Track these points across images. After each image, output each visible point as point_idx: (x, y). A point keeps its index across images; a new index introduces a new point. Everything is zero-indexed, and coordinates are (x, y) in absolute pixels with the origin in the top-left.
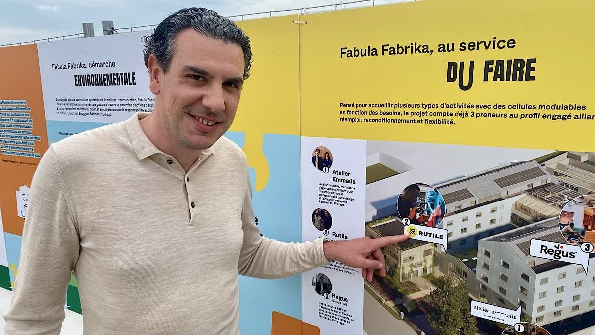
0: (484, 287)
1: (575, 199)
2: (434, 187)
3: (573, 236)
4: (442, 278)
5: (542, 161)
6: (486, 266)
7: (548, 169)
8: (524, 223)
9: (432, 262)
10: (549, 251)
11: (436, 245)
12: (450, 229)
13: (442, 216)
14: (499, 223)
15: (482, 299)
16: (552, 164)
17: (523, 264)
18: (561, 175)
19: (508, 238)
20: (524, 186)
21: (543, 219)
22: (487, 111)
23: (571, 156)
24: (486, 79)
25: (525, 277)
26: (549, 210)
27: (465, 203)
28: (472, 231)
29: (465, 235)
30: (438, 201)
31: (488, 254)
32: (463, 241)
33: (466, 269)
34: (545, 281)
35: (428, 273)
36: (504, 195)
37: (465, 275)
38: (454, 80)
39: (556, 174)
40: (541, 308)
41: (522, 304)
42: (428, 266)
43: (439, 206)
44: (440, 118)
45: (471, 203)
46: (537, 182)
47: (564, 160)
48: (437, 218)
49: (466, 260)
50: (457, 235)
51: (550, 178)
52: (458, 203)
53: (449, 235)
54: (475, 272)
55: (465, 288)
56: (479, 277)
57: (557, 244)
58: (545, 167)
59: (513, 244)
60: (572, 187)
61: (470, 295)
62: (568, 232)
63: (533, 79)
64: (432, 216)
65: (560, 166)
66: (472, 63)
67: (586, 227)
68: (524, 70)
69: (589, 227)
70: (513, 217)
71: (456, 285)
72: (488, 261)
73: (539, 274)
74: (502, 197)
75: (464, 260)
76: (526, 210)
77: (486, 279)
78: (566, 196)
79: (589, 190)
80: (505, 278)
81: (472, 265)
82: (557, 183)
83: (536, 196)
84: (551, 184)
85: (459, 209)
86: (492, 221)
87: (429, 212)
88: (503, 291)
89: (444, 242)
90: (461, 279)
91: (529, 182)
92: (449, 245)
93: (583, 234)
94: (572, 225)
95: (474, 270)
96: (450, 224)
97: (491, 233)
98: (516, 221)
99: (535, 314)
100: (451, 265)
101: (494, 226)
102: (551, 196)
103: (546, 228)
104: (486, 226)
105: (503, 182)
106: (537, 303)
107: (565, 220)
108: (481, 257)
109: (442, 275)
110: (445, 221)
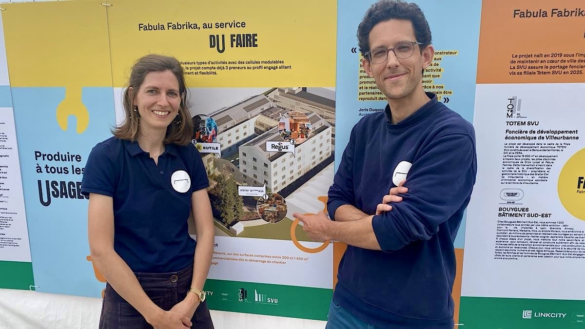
0: (245, 176)
1: (285, 115)
2: (209, 116)
3: (286, 137)
4: (220, 175)
5: (267, 94)
6: (245, 162)
7: (270, 98)
8: (262, 132)
9: (213, 166)
10: (275, 147)
11: (214, 154)
12: (222, 142)
13: (216, 135)
14: (249, 134)
15: (244, 184)
16: (271, 95)
17: (264, 157)
18: (277, 101)
19: (254, 142)
20: (259, 110)
21: (270, 129)
22: (235, 65)
23: (280, 90)
24: (232, 46)
25: (266, 165)
26: (273, 123)
27: (229, 125)
28: (234, 142)
29: (231, 145)
30: (213, 125)
31: (244, 154)
32: (230, 149)
33: (233, 166)
34: (275, 165)
35: (211, 174)
36: (249, 117)
37: (233, 170)
38: (214, 46)
39: (274, 101)
40: (276, 182)
41: (266, 182)
42: (211, 169)
43: (213, 128)
44: (208, 71)
45: (232, 124)
46: (266, 107)
47: (277, 93)
48: (213, 136)
49: (233, 160)
50: (226, 146)
51: (272, 104)
52: (224, 125)
53: (221, 146)
54: (239, 167)
55: (234, 179)
56: (241, 170)
57: (279, 142)
58: (268, 98)
59: (257, 146)
60: (282, 108)
61: (237, 183)
62: (283, 134)
63: (256, 46)
64: (210, 135)
65: (275, 96)
66: (223, 36)
67: (291, 130)
68: (252, 40)
69: (293, 130)
70: (256, 129)
71: (228, 178)
72: (245, 159)
73: (273, 162)
75: (231, 161)
76: (262, 125)
77: (245, 171)
78: (280, 114)
79: (291, 109)
80: (255, 168)
81: (236, 163)
82: (275, 106)
83: (266, 115)
84: (273, 107)
85: (225, 129)
86: (245, 134)
87: (208, 133)
88: (255, 176)
89: (219, 151)
90: (231, 174)
91: (261, 107)
92: (222, 153)
93: (290, 135)
94: (285, 130)
96: (221, 139)
97: (245, 141)
98: (258, 132)
99: (273, 186)
100: (224, 166)
101: (246, 137)
102: (273, 114)
103: (273, 134)
104: (242, 138)
105: (248, 109)
106: (273, 179)
107: (281, 128)
108: (241, 157)
109: (220, 173)
110: (218, 137)
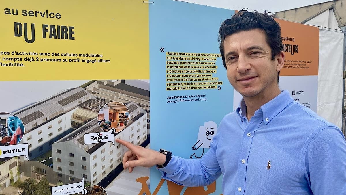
0: (60, 175)
1: (104, 106)
2: (13, 114)
4: (27, 180)
5: (85, 86)
6: (59, 160)
7: (89, 91)
8: (79, 125)
9: (17, 171)
10: (95, 139)
11: (19, 157)
12: (30, 142)
13: (22, 134)
14: (64, 129)
15: (59, 184)
16: (90, 88)
17: (82, 150)
18: (96, 93)
19: (71, 137)
20: (76, 103)
21: (89, 121)
22: (47, 57)
23: (99, 82)
24: (44, 36)
25: (84, 159)
26: (91, 115)
27: (39, 121)
28: (46, 139)
29: (42, 143)
30: (18, 124)
31: (59, 151)
32: (41, 148)
33: (45, 167)
34: (95, 157)
35: (15, 181)
36: (65, 110)
37: (45, 171)
38: (20, 35)
39: (93, 93)
40: (95, 174)
41: (84, 176)
42: (14, 175)
43: (18, 127)
44: (13, 62)
45: (43, 120)
46: (84, 99)
47: (96, 85)
48: (18, 136)
49: (45, 160)
50: (36, 145)
51: (91, 96)
52: (34, 122)
53: (29, 146)
54: (52, 167)
55: (46, 181)
56: (55, 169)
57: (98, 134)
58: (87, 90)
59: (74, 140)
60: (102, 100)
61: (50, 185)
62: (103, 125)
63: (73, 38)
64: (13, 136)
65: (94, 88)
66: (33, 25)
67: (111, 120)
68: (68, 33)
69: (113, 120)
70: (72, 123)
71: (39, 181)
72: (60, 156)
74: (64, 112)
75: (43, 162)
76: (79, 118)
77: (60, 169)
78: (100, 105)
79: (110, 100)
80: (72, 164)
81: (49, 162)
82: (94, 98)
83: (84, 108)
84: (91, 99)
85: (35, 126)
86: (60, 129)
87: (11, 134)
88: (72, 173)
89: (26, 153)
90: (42, 176)
91: (79, 100)
92: (30, 154)
93: (110, 124)
94: (104, 120)
95: (51, 166)
96: (29, 139)
97: (60, 137)
98: (75, 125)
99: (92, 179)
100: (33, 168)
101: (61, 132)
102: (92, 106)
103: (92, 126)
104: (56, 134)
105: (63, 103)
106: (92, 172)
107: (101, 119)
108: (55, 155)
109: (27, 178)
110: (25, 137)
